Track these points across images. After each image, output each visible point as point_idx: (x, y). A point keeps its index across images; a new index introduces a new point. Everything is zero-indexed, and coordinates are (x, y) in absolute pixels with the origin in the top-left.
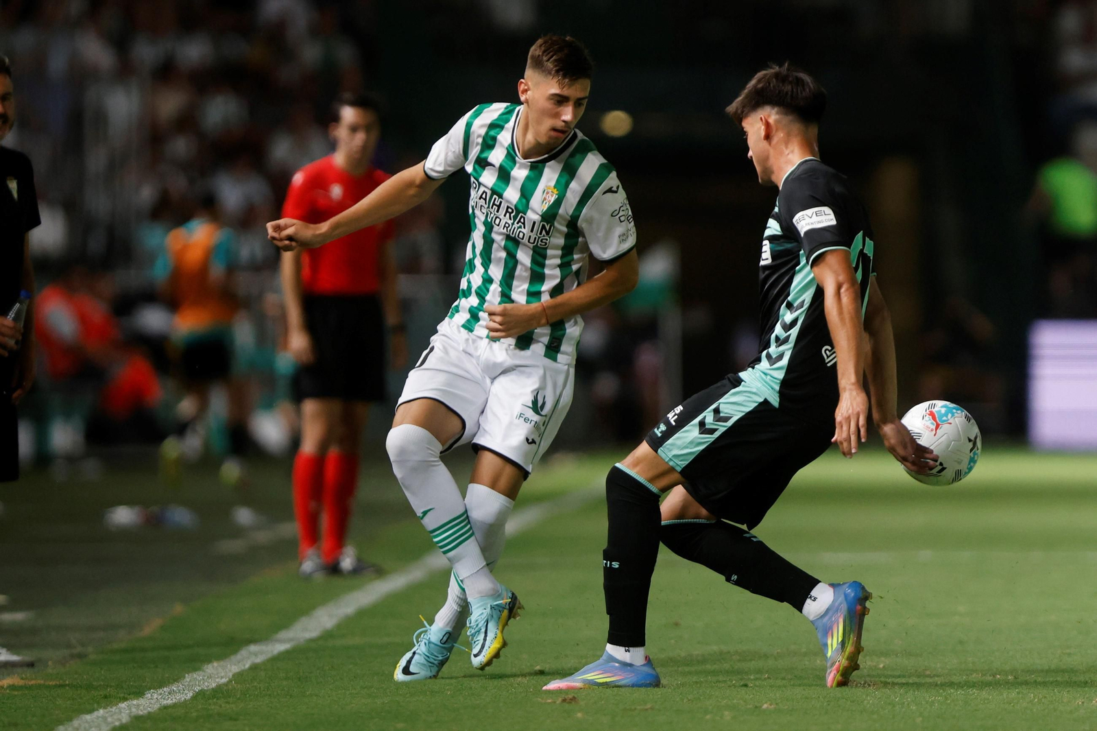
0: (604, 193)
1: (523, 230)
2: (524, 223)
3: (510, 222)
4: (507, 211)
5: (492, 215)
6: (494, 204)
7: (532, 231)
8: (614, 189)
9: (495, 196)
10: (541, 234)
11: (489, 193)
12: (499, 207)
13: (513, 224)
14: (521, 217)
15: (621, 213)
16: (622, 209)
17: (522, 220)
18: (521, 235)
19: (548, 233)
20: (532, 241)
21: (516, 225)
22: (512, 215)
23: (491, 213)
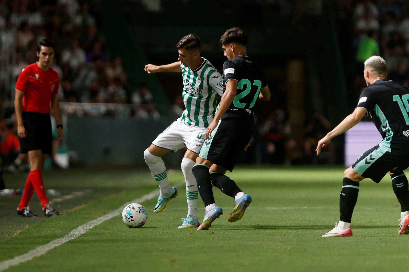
0: (213, 78)
1: (195, 91)
2: (195, 89)
3: (191, 89)
4: (190, 86)
5: (186, 88)
6: (187, 84)
7: (197, 91)
8: (216, 76)
9: (187, 82)
10: (200, 92)
11: (186, 81)
12: (188, 85)
13: (192, 90)
14: (194, 87)
15: (221, 84)
16: (220, 82)
17: (194, 88)
18: (195, 93)
19: (202, 92)
20: (198, 94)
21: (193, 90)
22: (192, 87)
23: (186, 87)
